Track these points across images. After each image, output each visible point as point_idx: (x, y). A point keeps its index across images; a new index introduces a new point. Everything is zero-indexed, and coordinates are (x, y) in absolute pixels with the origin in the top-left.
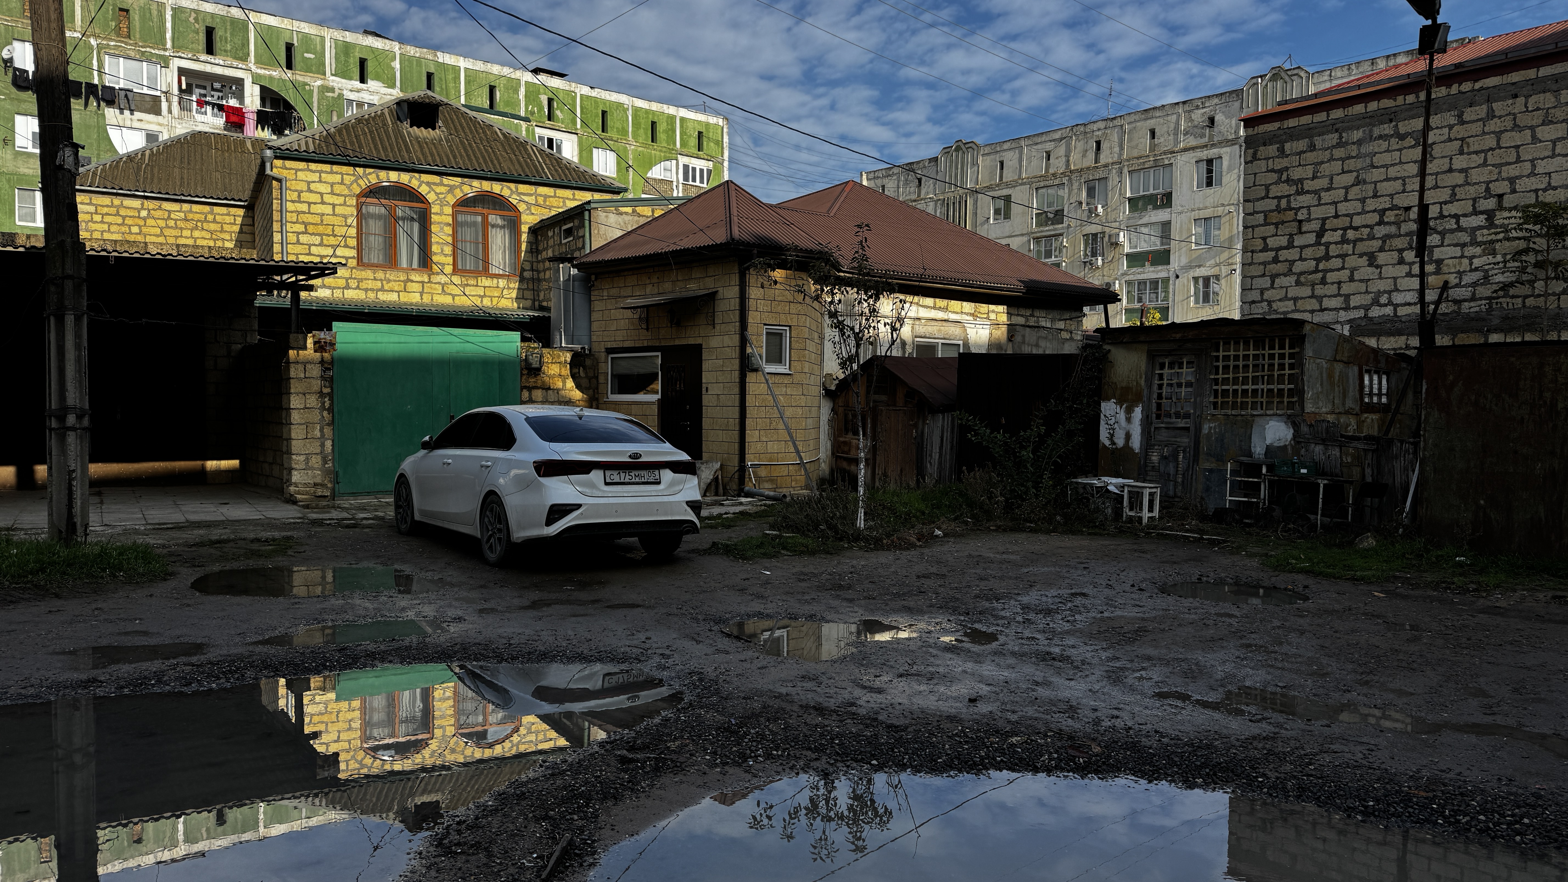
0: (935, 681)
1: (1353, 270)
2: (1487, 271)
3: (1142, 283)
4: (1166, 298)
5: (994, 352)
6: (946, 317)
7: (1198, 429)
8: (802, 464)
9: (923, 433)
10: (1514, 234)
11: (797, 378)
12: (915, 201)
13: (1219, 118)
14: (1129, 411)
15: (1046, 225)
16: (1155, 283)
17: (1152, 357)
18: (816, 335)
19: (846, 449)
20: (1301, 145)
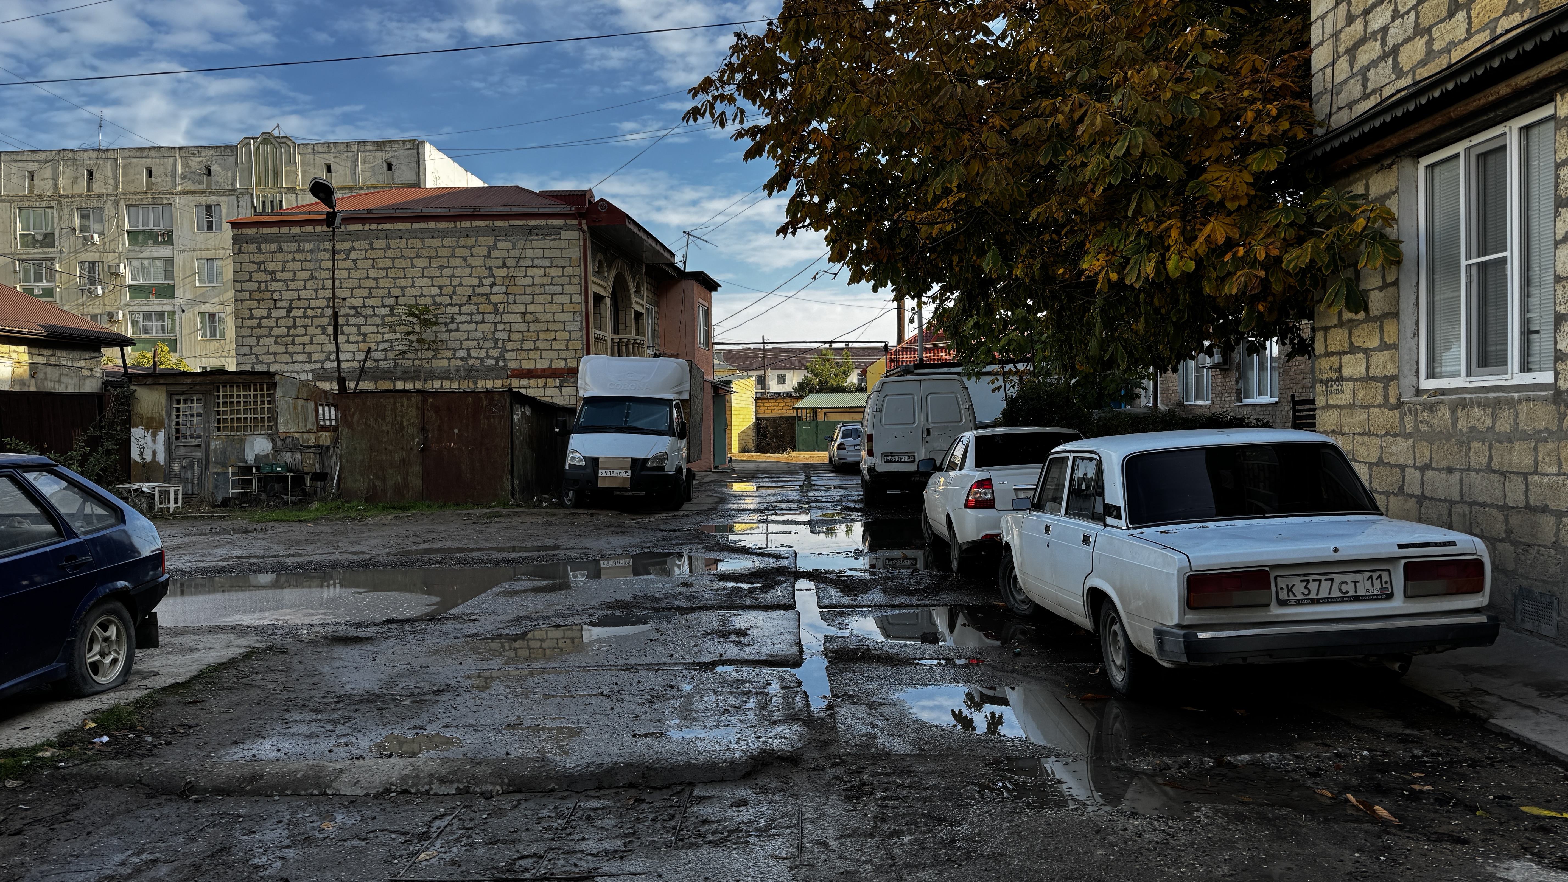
2: (392, 342)
7: (208, 446)
14: (154, 435)
17: (169, 395)
20: (273, 247)
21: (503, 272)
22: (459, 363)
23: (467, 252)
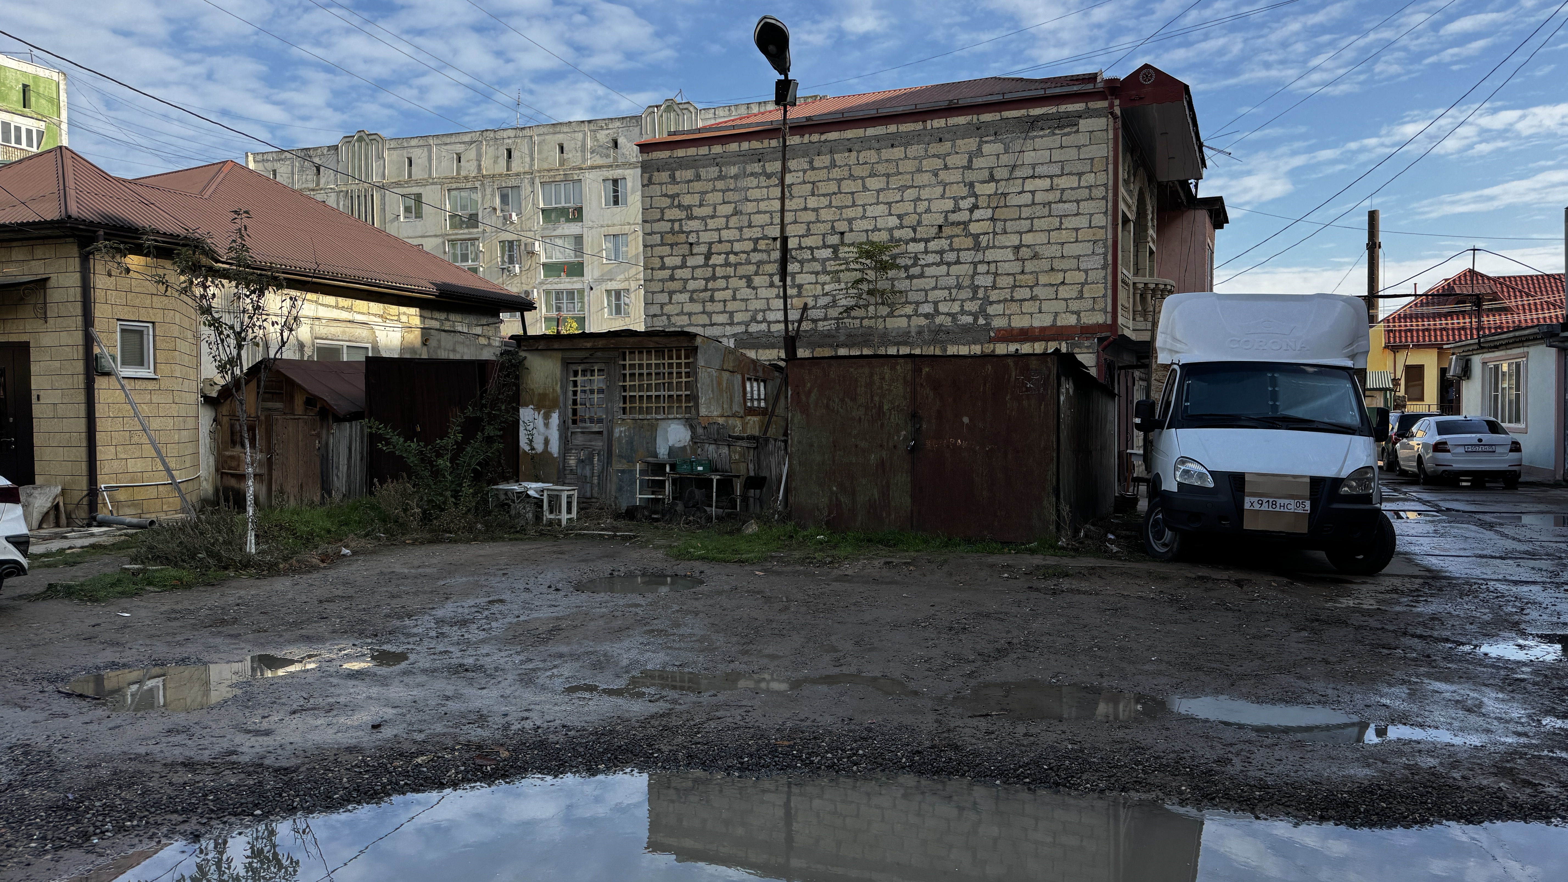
0: (335, 713)
1: (735, 291)
2: (834, 296)
3: (558, 293)
4: (582, 309)
5: (407, 356)
6: (351, 318)
7: (610, 433)
8: (174, 485)
9: (327, 444)
10: (852, 266)
11: (165, 383)
12: (313, 190)
13: (621, 141)
14: (547, 417)
15: (461, 228)
16: (571, 293)
17: (566, 364)
18: (189, 334)
19: (234, 464)
20: (689, 174)
21: (990, 188)
22: (923, 321)
23: (938, 163)
